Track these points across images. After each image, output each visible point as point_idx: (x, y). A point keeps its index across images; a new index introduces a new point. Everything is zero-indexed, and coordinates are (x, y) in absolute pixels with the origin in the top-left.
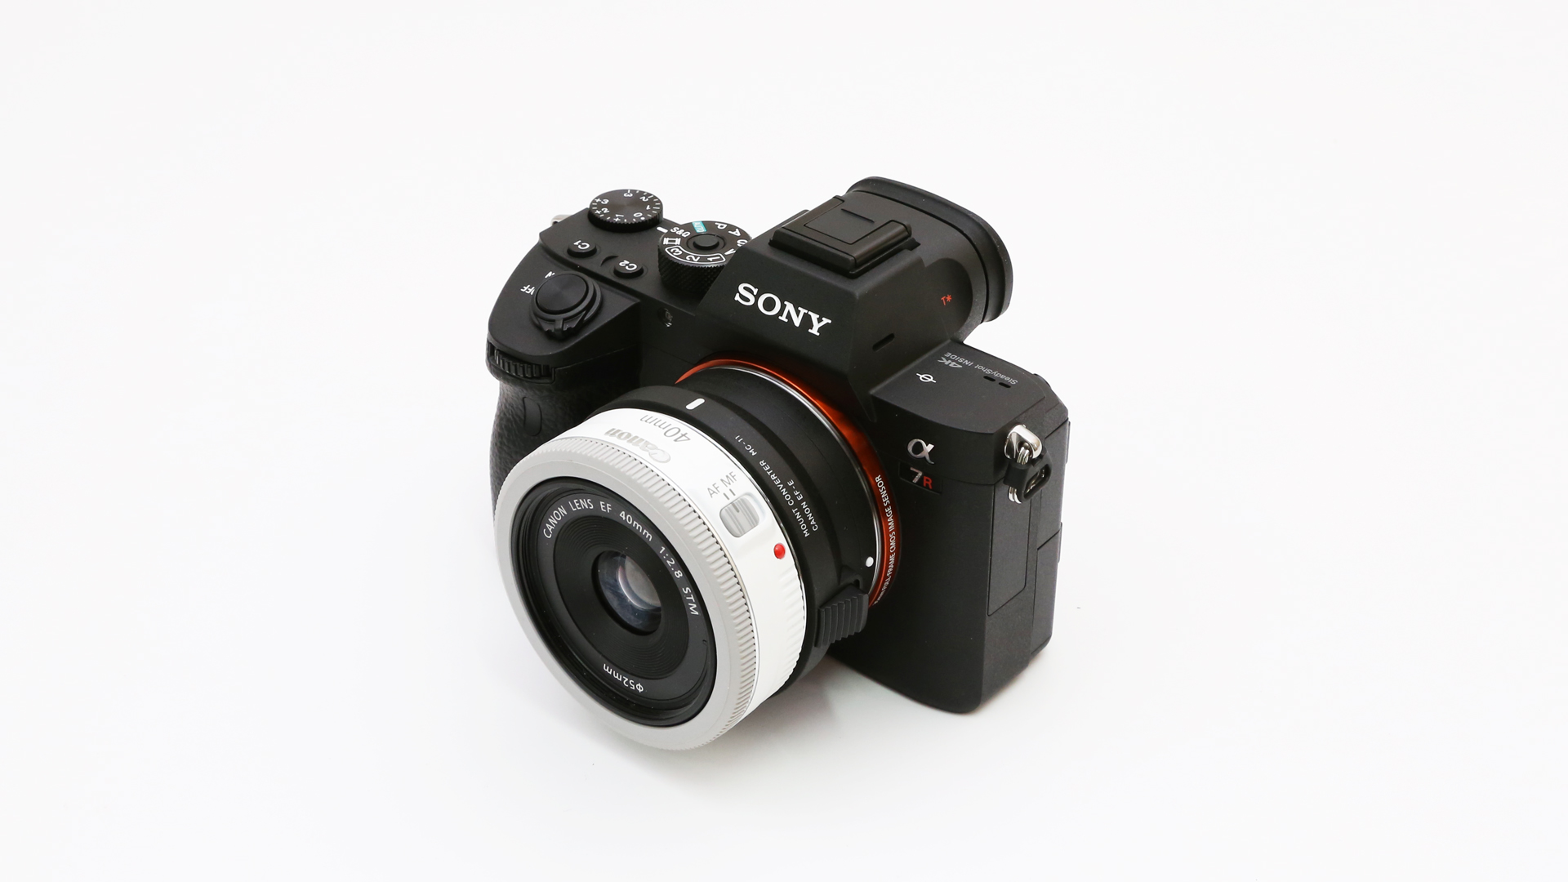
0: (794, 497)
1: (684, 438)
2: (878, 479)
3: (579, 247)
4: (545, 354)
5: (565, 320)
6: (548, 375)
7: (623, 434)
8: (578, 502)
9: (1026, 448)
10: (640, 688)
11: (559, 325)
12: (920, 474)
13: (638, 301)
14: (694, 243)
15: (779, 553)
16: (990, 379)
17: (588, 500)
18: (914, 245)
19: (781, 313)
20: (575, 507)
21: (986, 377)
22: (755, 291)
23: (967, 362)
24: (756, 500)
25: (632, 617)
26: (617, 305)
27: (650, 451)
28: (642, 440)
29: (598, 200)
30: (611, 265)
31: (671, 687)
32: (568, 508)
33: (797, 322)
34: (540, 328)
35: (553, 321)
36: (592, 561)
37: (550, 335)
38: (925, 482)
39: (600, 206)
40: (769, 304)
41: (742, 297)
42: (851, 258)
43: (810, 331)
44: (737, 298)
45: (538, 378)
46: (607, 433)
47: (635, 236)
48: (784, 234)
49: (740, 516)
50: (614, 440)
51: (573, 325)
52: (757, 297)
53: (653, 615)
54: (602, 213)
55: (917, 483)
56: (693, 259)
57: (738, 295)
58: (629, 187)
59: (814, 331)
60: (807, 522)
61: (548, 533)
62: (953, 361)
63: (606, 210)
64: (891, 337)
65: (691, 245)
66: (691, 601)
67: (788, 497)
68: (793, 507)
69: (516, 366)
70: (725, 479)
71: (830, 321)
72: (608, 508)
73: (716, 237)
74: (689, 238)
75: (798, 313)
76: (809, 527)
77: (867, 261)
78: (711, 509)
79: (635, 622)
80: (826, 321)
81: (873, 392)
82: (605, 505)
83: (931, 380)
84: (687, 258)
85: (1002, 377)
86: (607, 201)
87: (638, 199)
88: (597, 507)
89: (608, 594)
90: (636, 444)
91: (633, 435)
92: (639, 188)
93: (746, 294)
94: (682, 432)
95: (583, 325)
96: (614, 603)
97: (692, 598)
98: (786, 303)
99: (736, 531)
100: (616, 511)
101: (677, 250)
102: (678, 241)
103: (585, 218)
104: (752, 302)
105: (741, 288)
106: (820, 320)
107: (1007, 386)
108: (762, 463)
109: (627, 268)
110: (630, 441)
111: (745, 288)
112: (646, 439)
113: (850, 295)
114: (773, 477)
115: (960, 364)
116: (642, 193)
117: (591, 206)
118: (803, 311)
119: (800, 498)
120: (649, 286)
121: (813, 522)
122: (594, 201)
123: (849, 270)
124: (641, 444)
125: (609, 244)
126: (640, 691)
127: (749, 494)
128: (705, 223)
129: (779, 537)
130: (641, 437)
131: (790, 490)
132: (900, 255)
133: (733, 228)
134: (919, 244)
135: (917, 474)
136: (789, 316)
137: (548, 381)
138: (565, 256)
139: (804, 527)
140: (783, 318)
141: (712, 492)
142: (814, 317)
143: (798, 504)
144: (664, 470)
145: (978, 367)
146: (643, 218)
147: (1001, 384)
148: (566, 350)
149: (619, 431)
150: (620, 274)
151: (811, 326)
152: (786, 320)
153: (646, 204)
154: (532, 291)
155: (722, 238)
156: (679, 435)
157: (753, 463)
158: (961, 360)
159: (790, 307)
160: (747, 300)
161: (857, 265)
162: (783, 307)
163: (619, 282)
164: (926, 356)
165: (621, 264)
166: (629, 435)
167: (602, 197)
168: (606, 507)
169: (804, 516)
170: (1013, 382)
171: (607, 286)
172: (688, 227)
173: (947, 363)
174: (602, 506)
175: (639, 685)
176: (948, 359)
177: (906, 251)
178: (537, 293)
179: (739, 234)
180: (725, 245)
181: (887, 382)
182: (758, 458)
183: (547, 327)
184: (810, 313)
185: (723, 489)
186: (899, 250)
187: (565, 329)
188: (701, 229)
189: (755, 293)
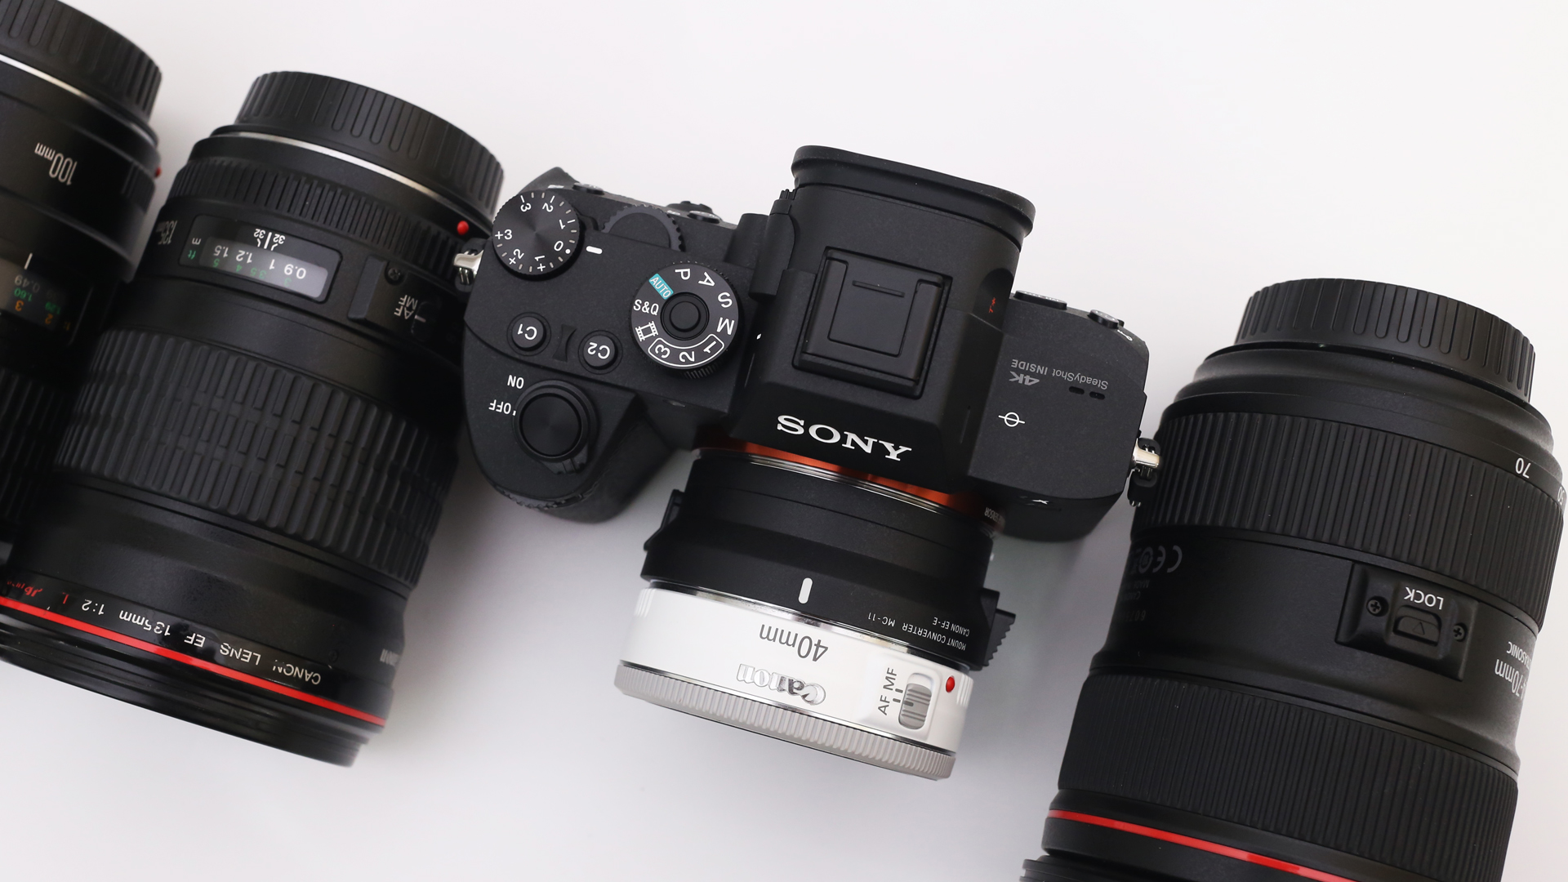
1: (821, 650)
3: (526, 336)
13: (635, 394)
14: (671, 327)
16: (1076, 389)
19: (843, 441)
21: (1072, 388)
22: (802, 423)
23: (1041, 370)
27: (801, 692)
33: (867, 448)
40: (825, 434)
41: (785, 426)
43: (887, 457)
44: (780, 427)
49: (916, 707)
51: (582, 456)
52: (806, 428)
54: (518, 259)
56: (688, 357)
57: (780, 425)
59: (893, 456)
62: (1026, 373)
65: (669, 329)
74: (661, 315)
75: (865, 441)
83: (1018, 421)
84: (681, 358)
85: (1088, 380)
93: (789, 424)
94: (814, 641)
95: (591, 449)
98: (845, 433)
99: (920, 723)
101: (663, 347)
102: (653, 326)
104: (800, 431)
105: (781, 419)
106: (896, 448)
107: (1101, 394)
108: (905, 627)
109: (600, 355)
111: (787, 420)
114: (920, 632)
115: (1033, 375)
118: (871, 441)
119: (948, 625)
131: (939, 629)
136: (855, 444)
140: (848, 445)
141: (883, 709)
142: (889, 446)
147: (1093, 394)
150: (596, 367)
151: (887, 453)
152: (853, 448)
154: (503, 408)
156: (814, 649)
158: (1033, 367)
159: (852, 436)
162: (844, 436)
163: (600, 378)
164: (994, 379)
165: (589, 352)
170: (1103, 385)
173: (1020, 379)
176: (1019, 371)
181: (976, 449)
182: (899, 624)
185: (889, 693)
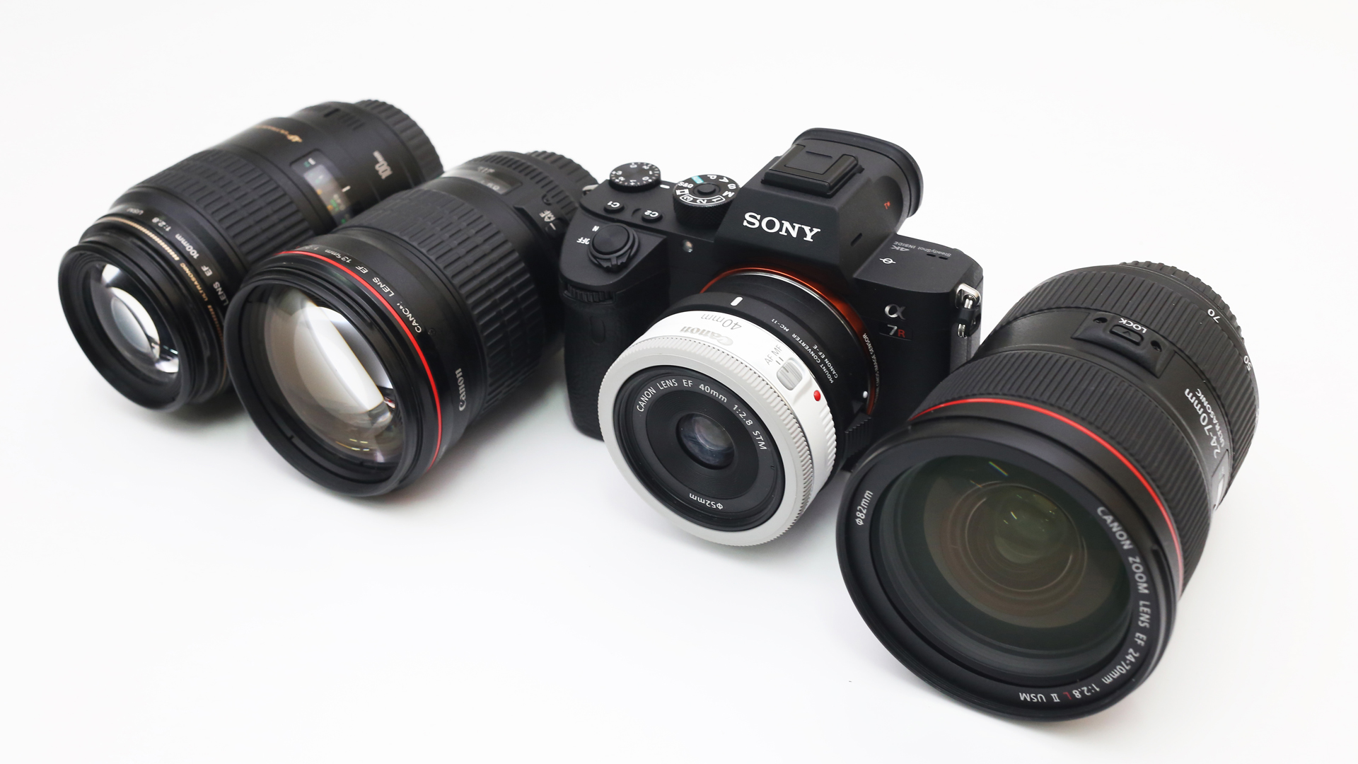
0: (819, 357)
1: (736, 326)
2: (865, 336)
3: (613, 206)
4: (608, 283)
5: (618, 257)
6: (611, 298)
7: (693, 329)
8: (665, 383)
9: (970, 299)
10: (720, 506)
11: (614, 262)
12: (896, 328)
13: (665, 237)
14: (698, 191)
15: (818, 398)
16: (931, 255)
17: (673, 380)
18: (861, 170)
19: (781, 229)
20: (662, 386)
21: (929, 255)
22: (759, 217)
23: (911, 246)
24: (797, 362)
25: (711, 458)
26: (650, 243)
27: (718, 338)
28: (709, 332)
29: (614, 173)
30: (639, 215)
31: (746, 502)
32: (656, 388)
33: (794, 234)
34: (600, 266)
35: (609, 260)
36: (676, 423)
37: (609, 271)
38: (899, 333)
39: (617, 177)
40: (771, 225)
41: (749, 222)
42: (826, 184)
43: (805, 239)
44: (745, 223)
45: (603, 301)
46: (682, 330)
47: (647, 194)
48: (772, 174)
49: (790, 375)
50: (688, 334)
51: (624, 260)
52: (760, 221)
53: (727, 455)
54: (620, 181)
55: (894, 335)
56: (702, 202)
57: (745, 221)
58: (632, 161)
59: (809, 238)
60: (831, 373)
61: (641, 408)
62: (901, 246)
63: (622, 179)
64: (860, 235)
65: (696, 191)
66: (760, 440)
67: (816, 357)
68: (820, 364)
69: (587, 295)
70: (774, 351)
71: (819, 230)
72: (690, 384)
73: (712, 186)
74: (694, 188)
75: (794, 227)
76: (833, 376)
77: (836, 184)
78: (771, 372)
79: (712, 461)
80: (816, 230)
81: (855, 276)
82: (687, 382)
83: (892, 261)
84: (698, 201)
85: (939, 253)
86: (620, 173)
87: (641, 169)
88: (680, 383)
89: (690, 445)
90: (706, 335)
91: (701, 329)
92: (640, 161)
93: (751, 220)
94: (734, 322)
95: (630, 259)
96: (695, 450)
97: (761, 438)
98: (783, 222)
99: (791, 386)
100: (696, 385)
101: (689, 198)
102: (687, 191)
103: (608, 186)
104: (757, 224)
105: (747, 216)
106: (811, 230)
107: (945, 259)
108: (794, 336)
109: (651, 215)
110: (701, 334)
111: (750, 216)
112: (712, 331)
113: (832, 210)
114: (804, 344)
115: (907, 248)
116: (642, 164)
117: (611, 177)
118: (797, 226)
119: (823, 357)
120: (669, 225)
121: (834, 373)
122: (611, 174)
123: (826, 192)
124: (709, 334)
125: (633, 202)
126: (720, 508)
127: (791, 359)
128: (702, 177)
129: (816, 387)
130: (707, 330)
131: (816, 352)
132: (855, 177)
133: (722, 177)
134: (864, 169)
135: (893, 328)
136: (787, 231)
137: (611, 302)
138: (603, 213)
139: (829, 376)
140: (783, 233)
141: (769, 360)
142: (807, 229)
143: (823, 361)
144: (731, 349)
145: (919, 248)
146: (650, 181)
147: (941, 258)
148: (622, 279)
149: (689, 328)
150: (647, 220)
151: (806, 236)
152: (786, 234)
153: (648, 170)
154: (586, 241)
155: (718, 186)
156: (733, 325)
157: (788, 336)
158: (906, 245)
159: (787, 224)
160: (754, 224)
161: (831, 188)
162: (782, 225)
163: (647, 226)
164: (882, 246)
165: (646, 213)
166: (698, 330)
167: (616, 170)
168: (687, 383)
169: (828, 369)
170: (948, 255)
171: (640, 230)
172: (690, 181)
173: (898, 248)
174: (685, 383)
175: (719, 504)
176: (897, 246)
177: (858, 174)
178: (592, 243)
179: (727, 181)
180: (720, 191)
181: (862, 267)
182: (791, 332)
183: (605, 264)
184: (803, 226)
185: (775, 358)
186: (854, 174)
187: (619, 264)
188: (699, 181)
189: (759, 218)
